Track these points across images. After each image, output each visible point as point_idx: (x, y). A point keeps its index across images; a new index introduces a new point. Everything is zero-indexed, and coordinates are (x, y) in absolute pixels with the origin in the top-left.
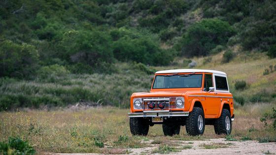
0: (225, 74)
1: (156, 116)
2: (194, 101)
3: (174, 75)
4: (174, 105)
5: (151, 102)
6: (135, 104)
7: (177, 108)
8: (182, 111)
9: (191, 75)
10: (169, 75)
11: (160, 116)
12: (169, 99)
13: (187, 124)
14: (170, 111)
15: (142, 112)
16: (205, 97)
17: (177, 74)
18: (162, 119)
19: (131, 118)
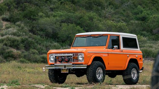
0: (136, 36)
1: (63, 68)
2: (93, 56)
3: (88, 37)
4: (77, 59)
5: (61, 57)
6: (50, 58)
7: (79, 62)
8: (82, 64)
9: (100, 36)
10: (84, 36)
11: (66, 68)
12: (72, 55)
13: (87, 74)
14: (72, 64)
15: (54, 65)
16: (108, 53)
17: (91, 36)
18: (68, 70)
19: (49, 69)
